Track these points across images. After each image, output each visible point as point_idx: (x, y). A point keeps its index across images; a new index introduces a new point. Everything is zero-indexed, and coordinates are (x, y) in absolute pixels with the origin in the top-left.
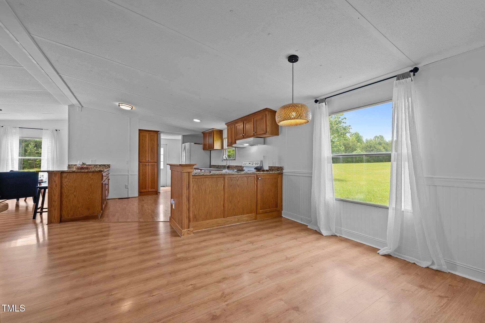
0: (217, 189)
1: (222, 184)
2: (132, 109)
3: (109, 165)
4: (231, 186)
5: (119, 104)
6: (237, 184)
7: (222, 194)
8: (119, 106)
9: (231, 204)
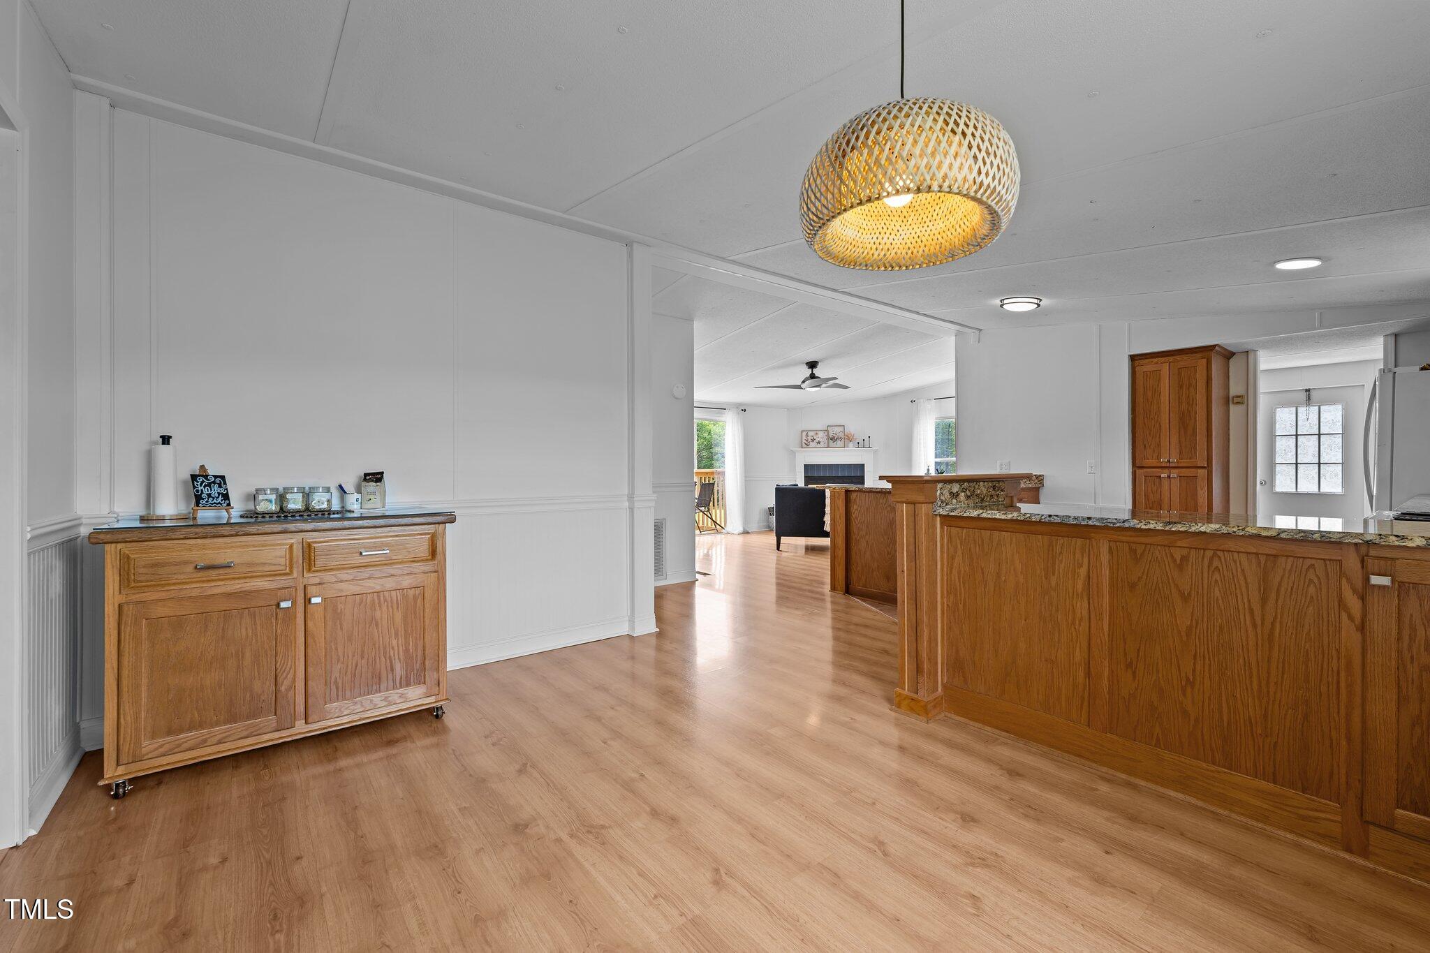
0: (1053, 583)
1: (1081, 565)
2: (1039, 305)
3: (1040, 476)
4: (1133, 586)
5: (1001, 301)
6: (1176, 586)
7: (1078, 615)
8: (1002, 306)
9: (1134, 673)
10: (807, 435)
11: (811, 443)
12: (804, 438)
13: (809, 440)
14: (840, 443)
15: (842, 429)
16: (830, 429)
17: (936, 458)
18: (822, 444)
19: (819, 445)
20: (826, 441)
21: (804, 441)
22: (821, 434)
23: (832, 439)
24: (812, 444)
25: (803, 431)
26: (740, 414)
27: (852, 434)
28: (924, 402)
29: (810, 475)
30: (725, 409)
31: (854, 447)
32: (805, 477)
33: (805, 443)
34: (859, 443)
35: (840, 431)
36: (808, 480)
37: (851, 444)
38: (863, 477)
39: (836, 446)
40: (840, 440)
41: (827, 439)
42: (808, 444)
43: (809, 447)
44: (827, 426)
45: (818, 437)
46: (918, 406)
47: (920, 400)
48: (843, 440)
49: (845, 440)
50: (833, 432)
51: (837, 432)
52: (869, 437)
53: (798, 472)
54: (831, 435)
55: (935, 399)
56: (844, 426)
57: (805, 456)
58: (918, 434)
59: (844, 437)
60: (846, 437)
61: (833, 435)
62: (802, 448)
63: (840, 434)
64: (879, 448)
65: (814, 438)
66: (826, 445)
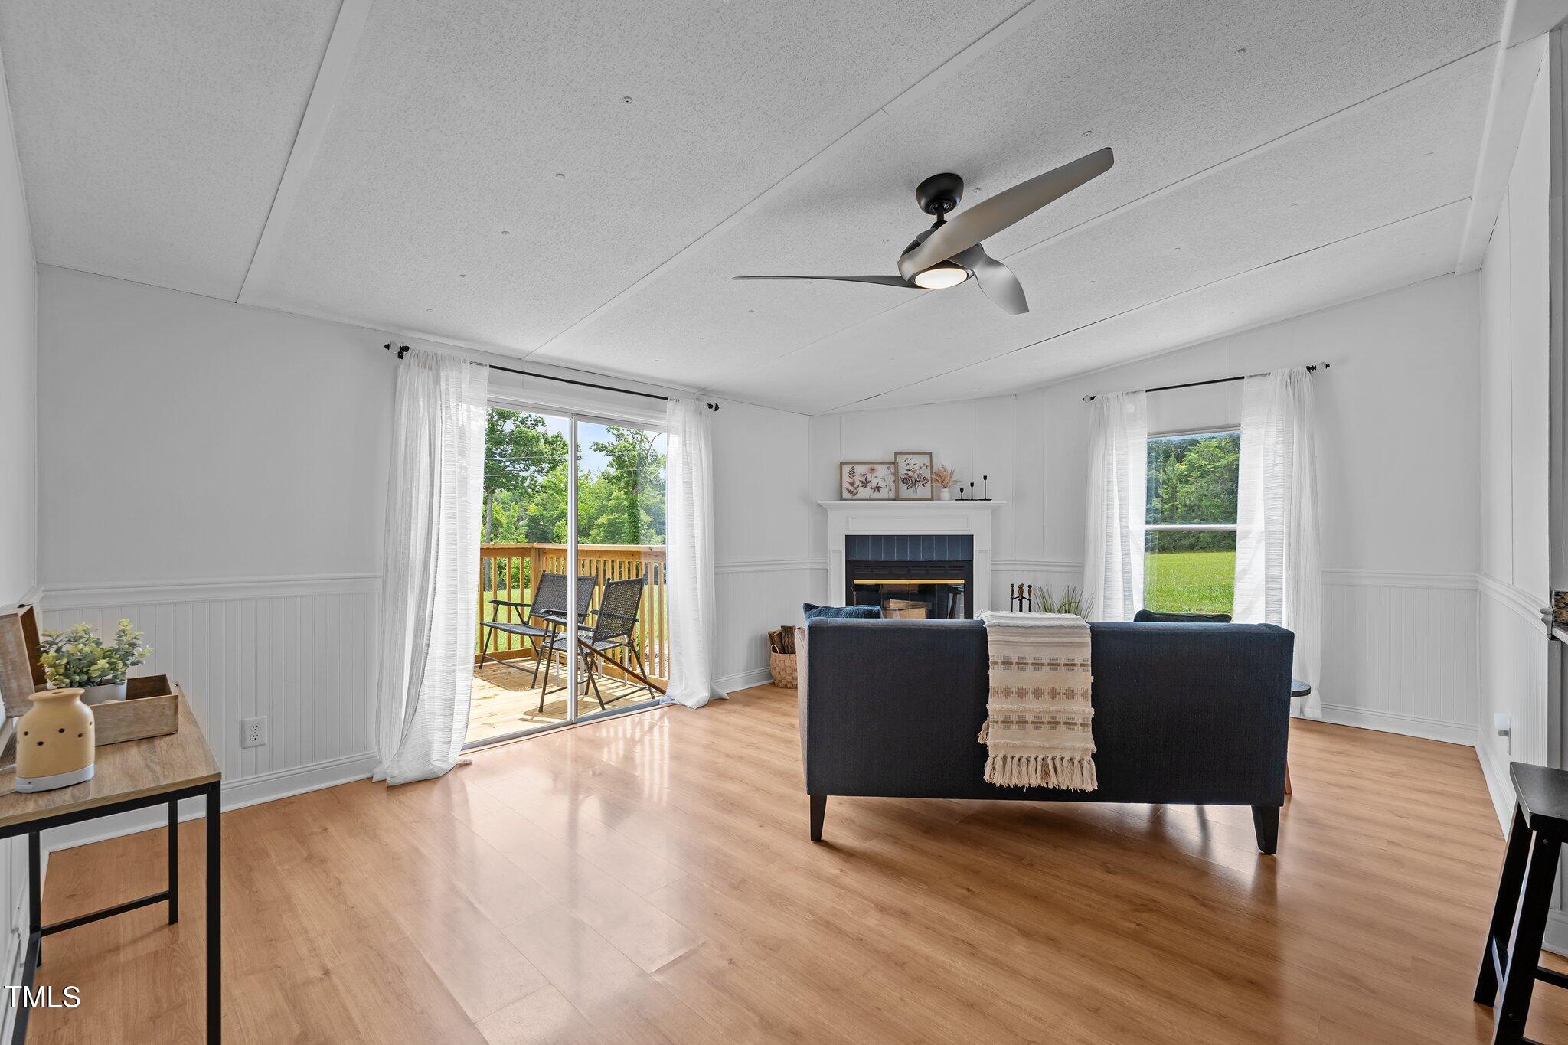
10: (852, 472)
11: (861, 489)
12: (846, 478)
13: (857, 483)
14: (924, 491)
15: (926, 460)
16: (901, 460)
17: (1147, 523)
18: (884, 493)
19: (877, 495)
20: (892, 486)
21: (846, 485)
22: (882, 471)
23: (905, 481)
24: (863, 492)
25: (842, 464)
26: (700, 414)
27: (949, 471)
28: (1120, 397)
29: (857, 558)
30: (667, 399)
31: (951, 499)
32: (847, 562)
33: (847, 489)
34: (962, 490)
35: (924, 465)
36: (853, 569)
37: (946, 493)
38: (970, 563)
39: (916, 497)
40: (922, 483)
41: (894, 481)
42: (855, 492)
43: (855, 497)
44: (896, 454)
45: (876, 477)
46: (1102, 408)
47: (1110, 394)
48: (929, 485)
49: (935, 484)
50: (908, 467)
51: (916, 467)
52: (985, 478)
53: (834, 552)
54: (903, 472)
55: (1147, 391)
56: (930, 454)
57: (848, 517)
58: (1106, 471)
59: (932, 478)
60: (935, 477)
61: (908, 472)
62: (843, 502)
63: (922, 471)
64: (1005, 502)
65: (866, 479)
66: (892, 495)
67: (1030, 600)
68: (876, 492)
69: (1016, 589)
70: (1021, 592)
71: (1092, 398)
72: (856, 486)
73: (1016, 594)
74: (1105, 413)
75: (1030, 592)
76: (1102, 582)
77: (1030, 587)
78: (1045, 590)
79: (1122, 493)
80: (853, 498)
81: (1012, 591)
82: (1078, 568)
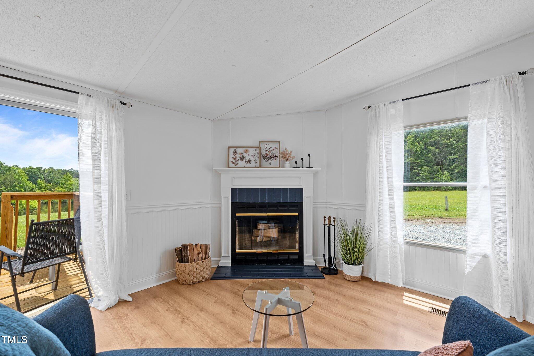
10: (235, 152)
11: (240, 162)
12: (231, 155)
13: (238, 158)
14: (274, 163)
15: (276, 145)
16: (262, 145)
17: (404, 181)
18: (253, 164)
19: (249, 165)
20: (258, 160)
21: (231, 159)
22: (252, 151)
23: (265, 157)
24: (241, 163)
25: (229, 147)
26: (113, 107)
27: (289, 151)
28: (386, 105)
29: (237, 201)
30: (78, 93)
31: (290, 168)
32: (232, 204)
33: (232, 162)
34: (296, 162)
35: (275, 148)
36: (235, 207)
37: (287, 164)
38: (301, 204)
39: (270, 166)
40: (274, 158)
41: (258, 157)
42: (236, 163)
43: (237, 166)
44: (260, 142)
45: (248, 155)
46: (375, 112)
47: (380, 104)
48: (278, 159)
49: (281, 159)
50: (266, 150)
51: (271, 149)
52: (309, 155)
53: (224, 197)
54: (263, 152)
55: (403, 100)
56: (279, 142)
57: (232, 177)
58: (378, 150)
59: (280, 156)
60: (281, 155)
61: (266, 152)
62: (229, 169)
63: (274, 152)
64: (320, 169)
65: (243, 156)
66: (258, 165)
67: (334, 226)
68: (249, 164)
69: (327, 220)
70: (330, 221)
71: (369, 107)
72: (237, 160)
73: (327, 222)
74: (377, 115)
75: (334, 221)
76: (377, 218)
77: (334, 218)
78: (343, 220)
79: (389, 163)
80: (235, 166)
81: (325, 221)
82: (362, 207)
